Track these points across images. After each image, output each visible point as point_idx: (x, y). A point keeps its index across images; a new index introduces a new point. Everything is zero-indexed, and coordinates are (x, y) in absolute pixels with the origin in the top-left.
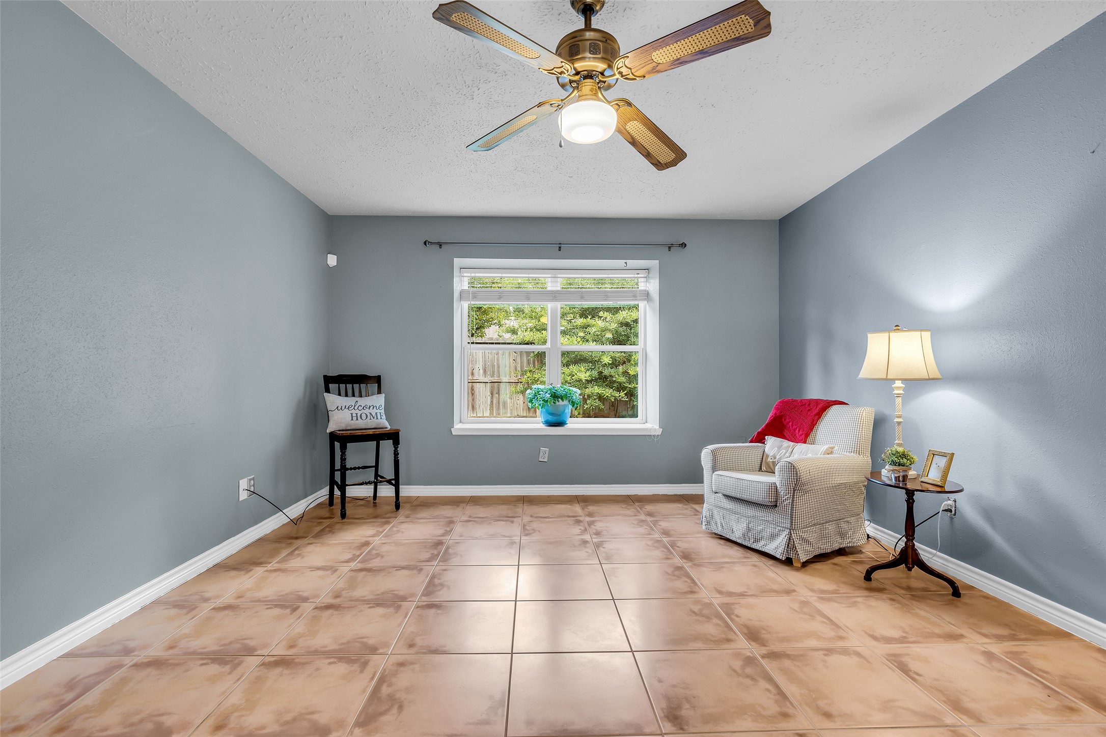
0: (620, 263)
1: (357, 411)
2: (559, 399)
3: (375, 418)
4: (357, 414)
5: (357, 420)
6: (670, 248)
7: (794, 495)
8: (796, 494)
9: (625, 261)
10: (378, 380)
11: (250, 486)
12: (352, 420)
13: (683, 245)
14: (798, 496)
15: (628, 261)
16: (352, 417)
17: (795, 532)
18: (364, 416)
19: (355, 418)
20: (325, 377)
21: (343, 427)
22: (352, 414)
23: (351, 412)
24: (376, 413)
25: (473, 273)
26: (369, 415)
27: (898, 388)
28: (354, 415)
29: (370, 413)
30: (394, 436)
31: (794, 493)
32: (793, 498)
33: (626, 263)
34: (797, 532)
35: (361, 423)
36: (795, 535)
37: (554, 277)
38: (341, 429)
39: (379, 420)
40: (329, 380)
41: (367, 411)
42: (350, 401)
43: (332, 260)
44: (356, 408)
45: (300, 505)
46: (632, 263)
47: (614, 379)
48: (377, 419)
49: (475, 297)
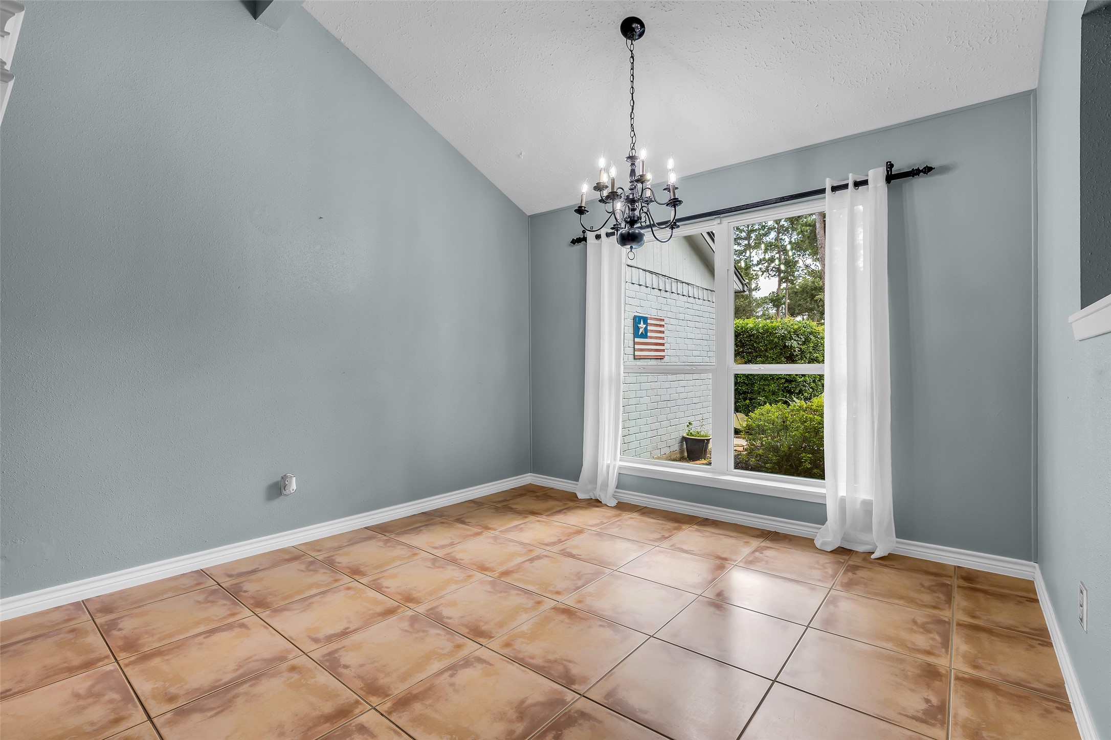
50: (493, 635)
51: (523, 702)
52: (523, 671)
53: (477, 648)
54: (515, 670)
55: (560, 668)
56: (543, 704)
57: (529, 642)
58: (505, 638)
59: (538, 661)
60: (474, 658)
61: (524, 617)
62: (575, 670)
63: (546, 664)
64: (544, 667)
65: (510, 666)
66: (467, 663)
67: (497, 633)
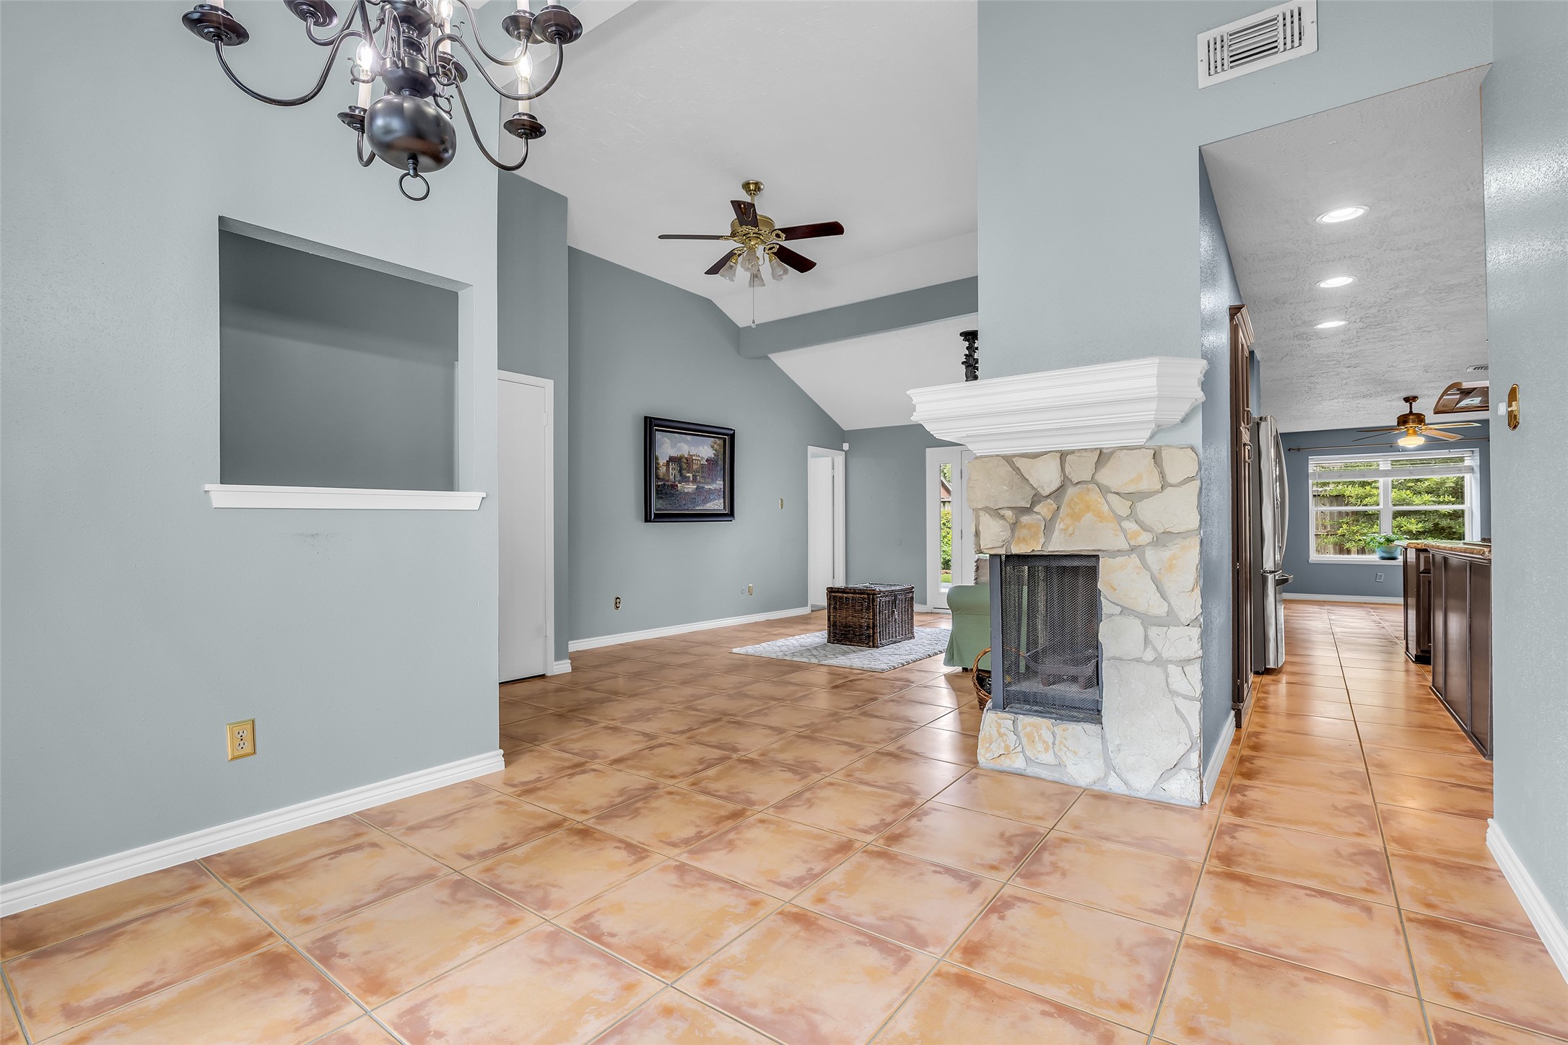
47: (1454, 530)
50: (779, 916)
51: (731, 851)
52: (732, 876)
53: (796, 900)
54: (741, 877)
55: (688, 879)
56: (711, 850)
57: (726, 909)
58: (761, 914)
59: (714, 885)
60: (794, 887)
61: (736, 950)
62: (673, 878)
63: (705, 882)
64: (707, 880)
65: (748, 880)
66: (800, 882)
67: (775, 921)
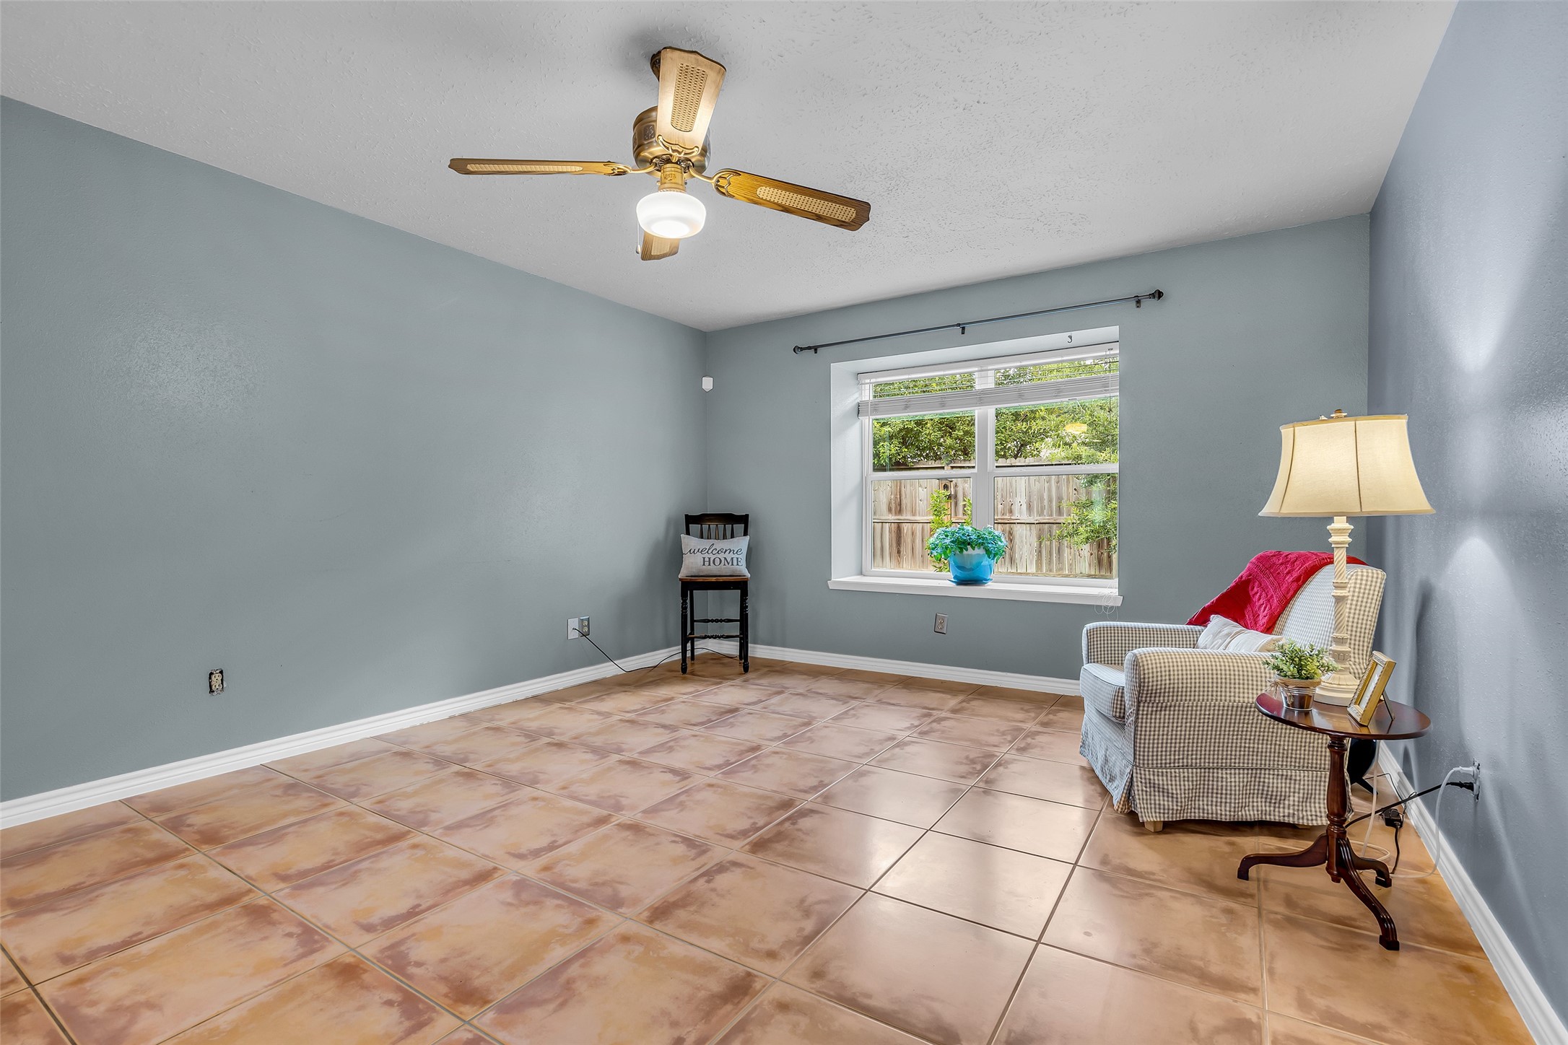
0: (1060, 338)
1: (711, 556)
2: (969, 547)
3: (730, 564)
4: (709, 558)
5: (709, 565)
6: (1138, 302)
7: (1138, 710)
8: (1141, 708)
9: (1069, 334)
10: (744, 520)
11: (583, 627)
12: (704, 565)
13: (1159, 295)
14: (1145, 712)
15: (1073, 334)
16: (704, 561)
17: (1138, 771)
18: (717, 561)
19: (707, 563)
20: (686, 516)
21: (694, 572)
22: (704, 558)
23: (704, 556)
24: (732, 558)
25: (867, 378)
26: (723, 559)
27: (1340, 531)
28: (707, 559)
29: (725, 558)
30: (741, 585)
31: (1139, 706)
32: (1138, 714)
33: (1070, 337)
34: (1143, 772)
35: (713, 569)
36: (1139, 776)
37: (982, 371)
38: (693, 575)
39: (735, 566)
40: (690, 520)
41: (722, 556)
42: (705, 544)
43: (707, 384)
44: (710, 551)
45: (657, 655)
46: (1080, 336)
48: (732, 565)
49: (875, 409)
